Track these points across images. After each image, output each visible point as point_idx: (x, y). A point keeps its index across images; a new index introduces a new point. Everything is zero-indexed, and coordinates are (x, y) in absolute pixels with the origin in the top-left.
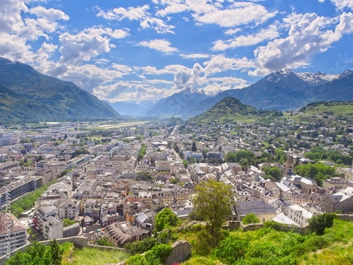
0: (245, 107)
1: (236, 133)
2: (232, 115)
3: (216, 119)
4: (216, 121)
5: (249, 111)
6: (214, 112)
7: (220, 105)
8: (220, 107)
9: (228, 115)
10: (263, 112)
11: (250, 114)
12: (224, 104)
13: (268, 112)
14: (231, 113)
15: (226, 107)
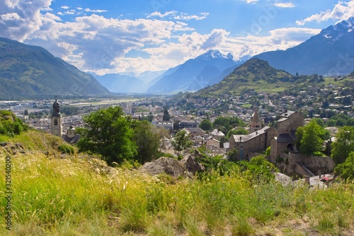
0: (274, 71)
1: (250, 106)
2: (255, 83)
3: (231, 89)
4: (232, 92)
5: (280, 77)
6: (231, 80)
7: (240, 70)
8: (239, 73)
9: (249, 83)
10: (298, 78)
11: (279, 82)
12: (246, 68)
13: (305, 78)
14: (254, 80)
15: (248, 73)
